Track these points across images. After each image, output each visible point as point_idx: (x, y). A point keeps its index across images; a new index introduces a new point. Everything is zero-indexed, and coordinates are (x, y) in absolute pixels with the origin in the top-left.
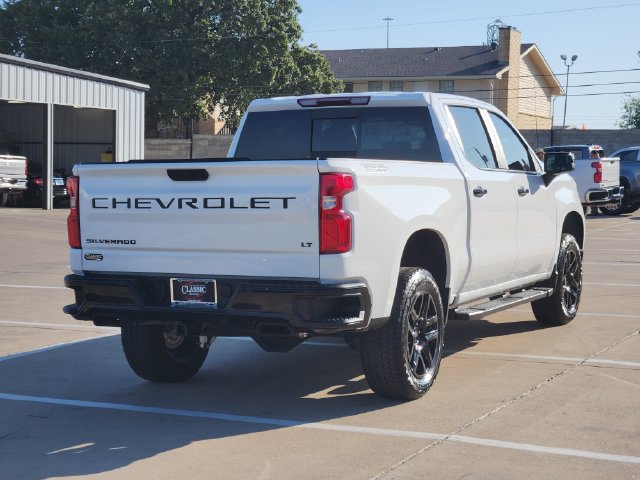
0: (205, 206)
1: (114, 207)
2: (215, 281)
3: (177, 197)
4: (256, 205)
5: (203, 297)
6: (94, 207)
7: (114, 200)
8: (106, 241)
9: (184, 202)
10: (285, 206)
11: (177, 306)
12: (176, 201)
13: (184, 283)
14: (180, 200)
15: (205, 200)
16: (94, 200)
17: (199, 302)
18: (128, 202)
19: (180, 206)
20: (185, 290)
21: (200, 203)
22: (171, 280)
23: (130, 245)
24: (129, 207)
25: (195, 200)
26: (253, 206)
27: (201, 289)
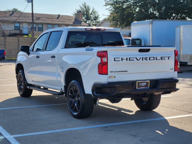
0: (150, 59)
1: (122, 60)
2: (149, 81)
4: (162, 59)
5: (145, 86)
6: (115, 60)
7: (122, 58)
8: (117, 72)
9: (144, 58)
10: (169, 59)
11: (138, 90)
13: (141, 82)
14: (143, 58)
15: (150, 58)
16: (115, 58)
17: (144, 88)
18: (127, 59)
19: (143, 60)
20: (141, 84)
21: (148, 59)
22: (137, 82)
23: (125, 72)
24: (127, 60)
25: (147, 58)
26: (161, 59)
27: (145, 84)
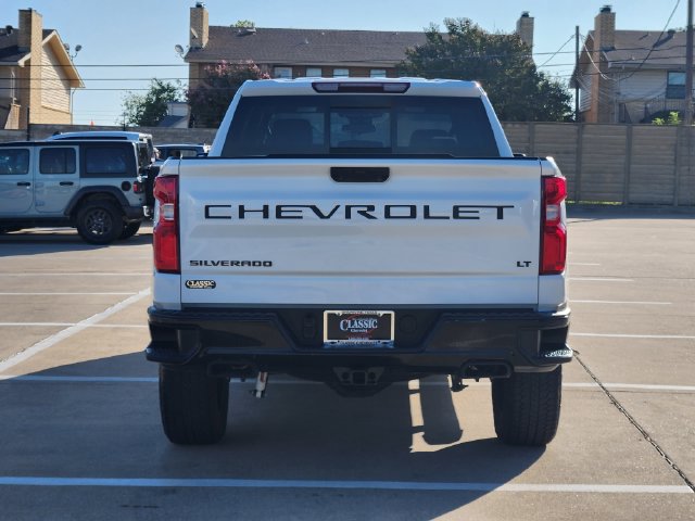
0: (387, 215)
1: (241, 216)
2: (393, 313)
3: (343, 204)
4: (461, 215)
5: (372, 334)
6: (207, 216)
7: (241, 208)
8: (223, 263)
9: (354, 211)
10: (500, 216)
11: (333, 348)
12: (342, 210)
13: (344, 316)
14: (348, 209)
15: (387, 208)
16: (207, 208)
17: (366, 340)
18: (265, 211)
19: (348, 215)
20: (345, 325)
21: (379, 212)
22: (326, 313)
23: (262, 268)
24: (266, 215)
25: (371, 208)
26: (456, 215)
27: (371, 324)
